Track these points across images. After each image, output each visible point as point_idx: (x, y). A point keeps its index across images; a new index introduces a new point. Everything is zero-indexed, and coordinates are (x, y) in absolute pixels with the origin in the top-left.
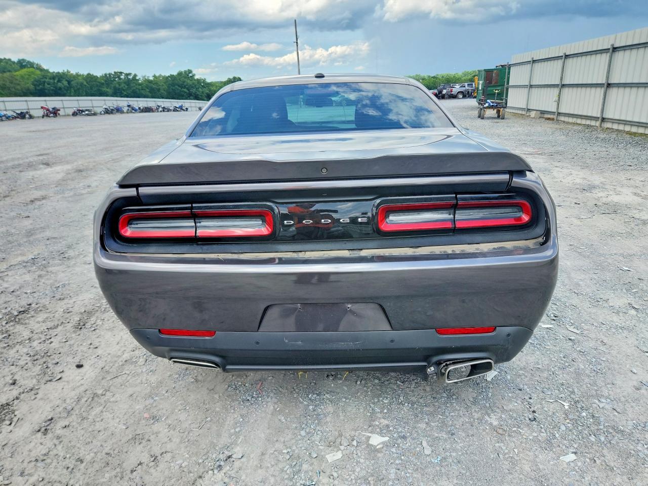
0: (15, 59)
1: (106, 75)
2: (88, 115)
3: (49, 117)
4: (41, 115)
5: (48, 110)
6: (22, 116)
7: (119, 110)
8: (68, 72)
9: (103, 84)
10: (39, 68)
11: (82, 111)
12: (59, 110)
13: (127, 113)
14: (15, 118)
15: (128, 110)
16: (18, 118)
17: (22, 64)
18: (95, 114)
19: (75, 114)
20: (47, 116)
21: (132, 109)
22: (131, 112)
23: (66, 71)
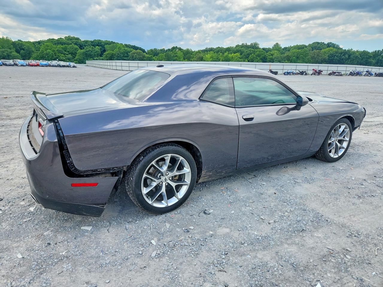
0: (326, 43)
1: (376, 51)
2: (337, 75)
3: (315, 75)
4: (311, 73)
5: (316, 71)
6: (302, 73)
7: (358, 74)
8: (352, 49)
9: (371, 57)
10: (337, 47)
11: (335, 73)
12: (322, 72)
13: (364, 75)
14: (298, 74)
15: (366, 74)
16: (300, 74)
17: (329, 45)
18: (341, 75)
19: (330, 74)
20: (314, 74)
21: (369, 74)
22: (368, 76)
23: (350, 49)
